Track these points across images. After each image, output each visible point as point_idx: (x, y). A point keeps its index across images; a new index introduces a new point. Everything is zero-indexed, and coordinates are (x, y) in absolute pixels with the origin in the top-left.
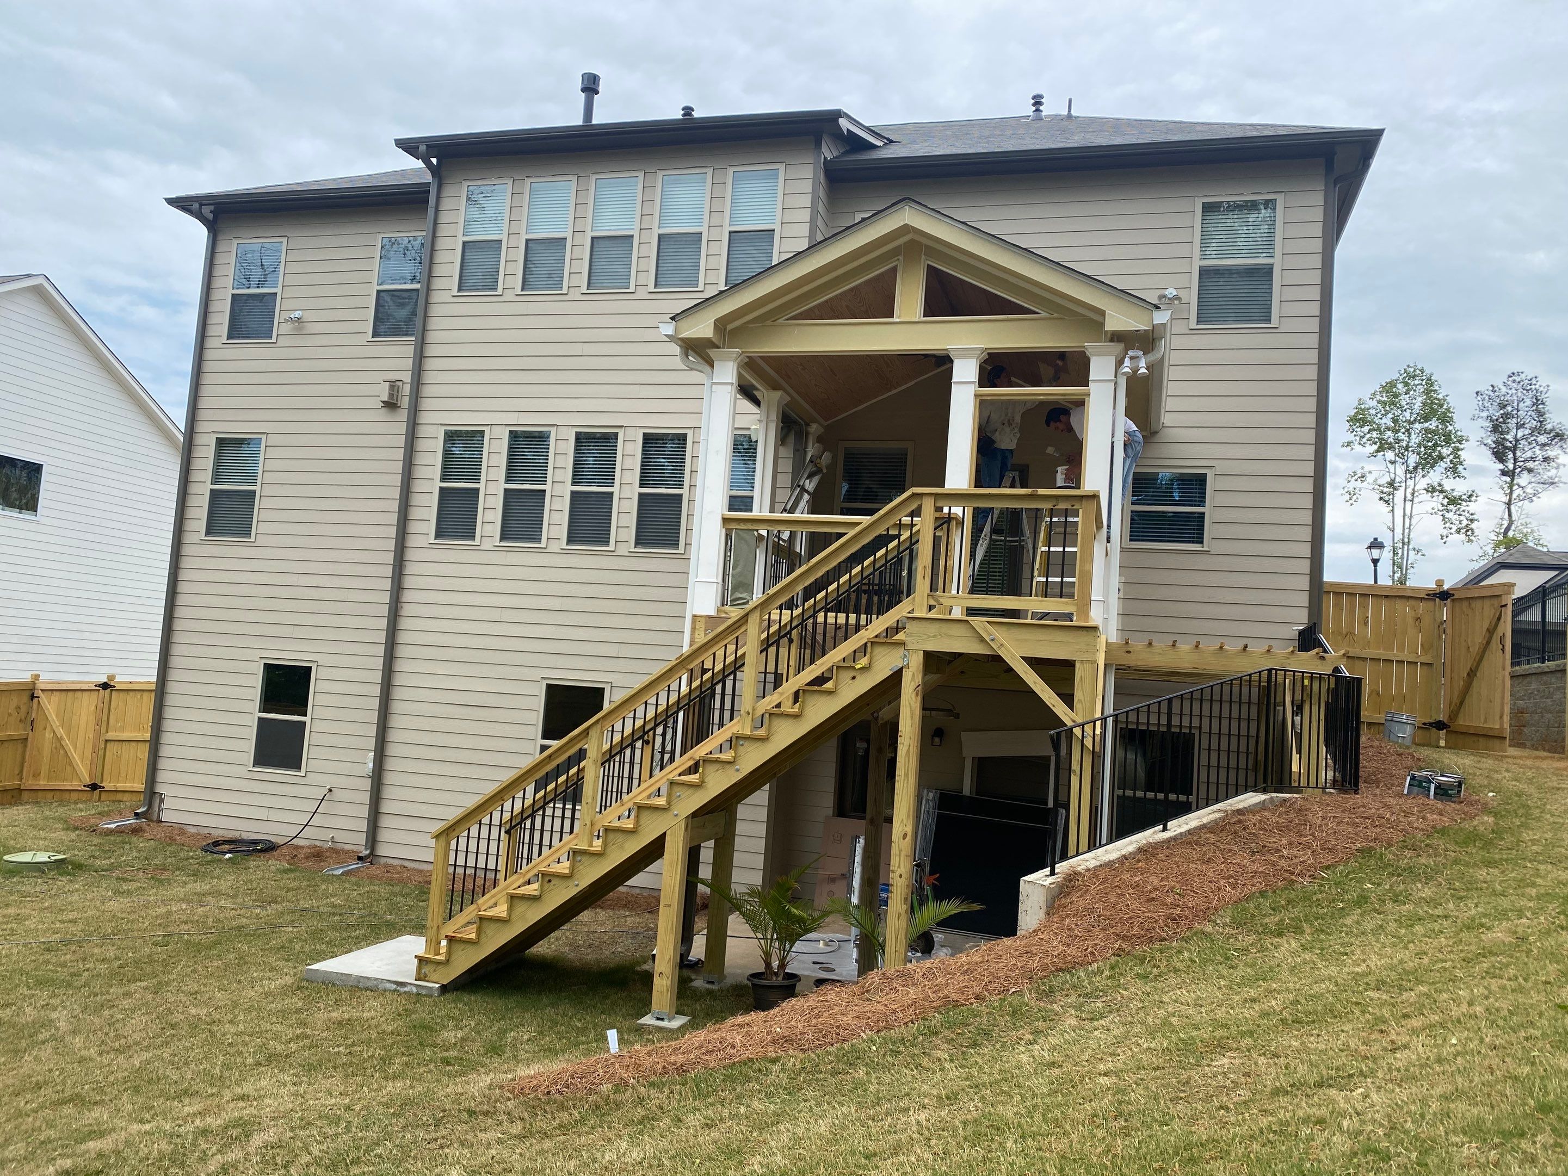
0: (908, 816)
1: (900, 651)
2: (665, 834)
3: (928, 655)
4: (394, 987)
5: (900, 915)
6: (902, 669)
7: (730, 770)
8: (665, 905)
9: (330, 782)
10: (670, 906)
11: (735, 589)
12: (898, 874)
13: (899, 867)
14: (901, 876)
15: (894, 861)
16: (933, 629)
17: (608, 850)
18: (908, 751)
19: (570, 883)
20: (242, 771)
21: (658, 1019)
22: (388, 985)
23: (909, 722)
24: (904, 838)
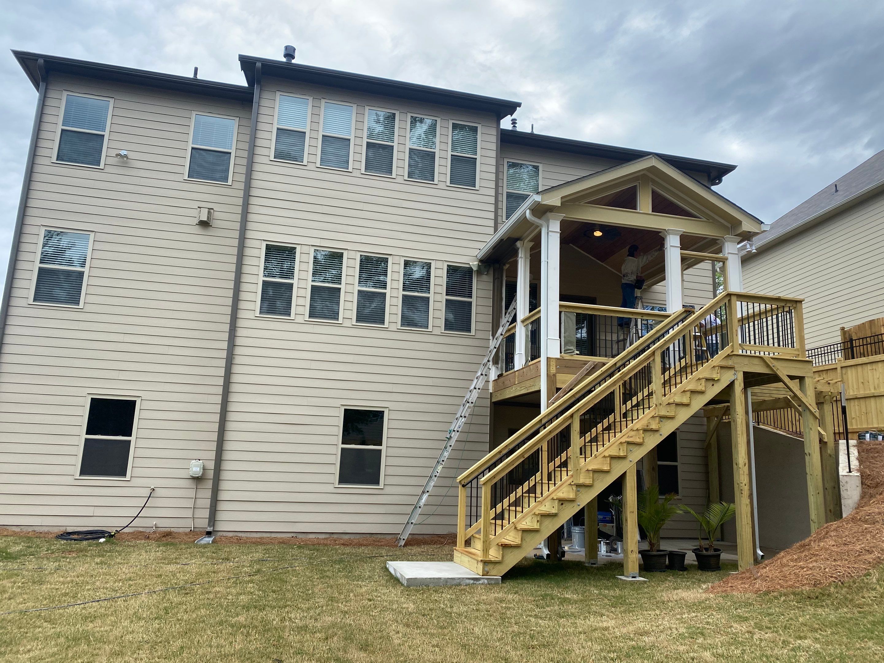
0: (745, 454)
1: (733, 372)
2: (626, 472)
3: (745, 373)
4: (472, 582)
5: (747, 505)
6: (734, 380)
7: (657, 435)
8: (631, 512)
9: (153, 483)
10: (633, 512)
11: (566, 344)
12: (744, 484)
13: (744, 480)
14: (745, 485)
15: (742, 478)
16: (746, 360)
17: (595, 483)
18: (742, 422)
19: (575, 504)
20: (69, 480)
21: (633, 577)
22: (468, 581)
23: (741, 407)
24: (745, 466)
